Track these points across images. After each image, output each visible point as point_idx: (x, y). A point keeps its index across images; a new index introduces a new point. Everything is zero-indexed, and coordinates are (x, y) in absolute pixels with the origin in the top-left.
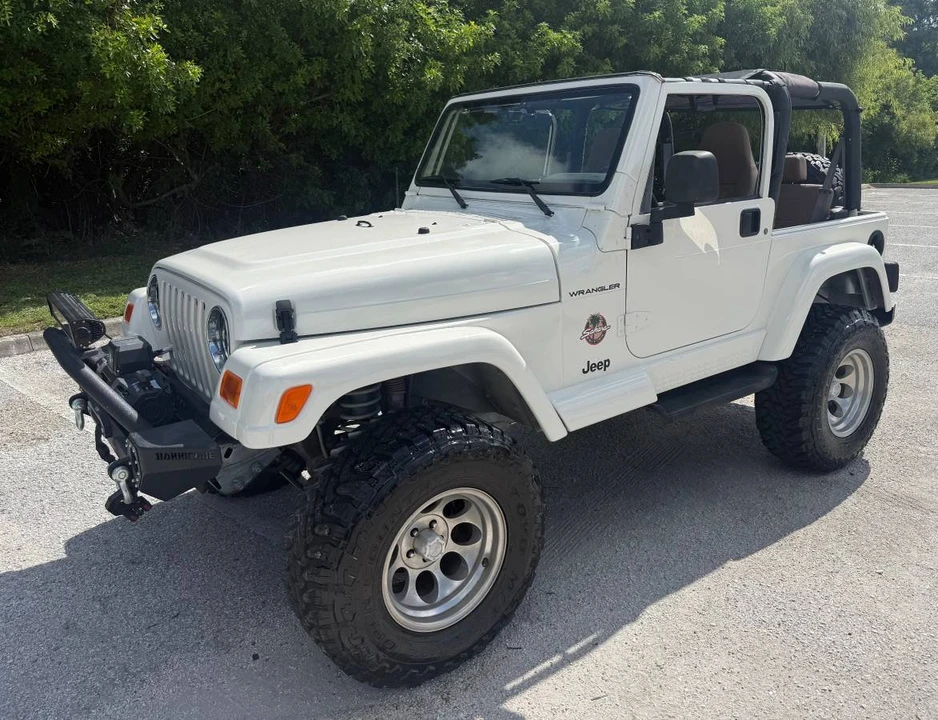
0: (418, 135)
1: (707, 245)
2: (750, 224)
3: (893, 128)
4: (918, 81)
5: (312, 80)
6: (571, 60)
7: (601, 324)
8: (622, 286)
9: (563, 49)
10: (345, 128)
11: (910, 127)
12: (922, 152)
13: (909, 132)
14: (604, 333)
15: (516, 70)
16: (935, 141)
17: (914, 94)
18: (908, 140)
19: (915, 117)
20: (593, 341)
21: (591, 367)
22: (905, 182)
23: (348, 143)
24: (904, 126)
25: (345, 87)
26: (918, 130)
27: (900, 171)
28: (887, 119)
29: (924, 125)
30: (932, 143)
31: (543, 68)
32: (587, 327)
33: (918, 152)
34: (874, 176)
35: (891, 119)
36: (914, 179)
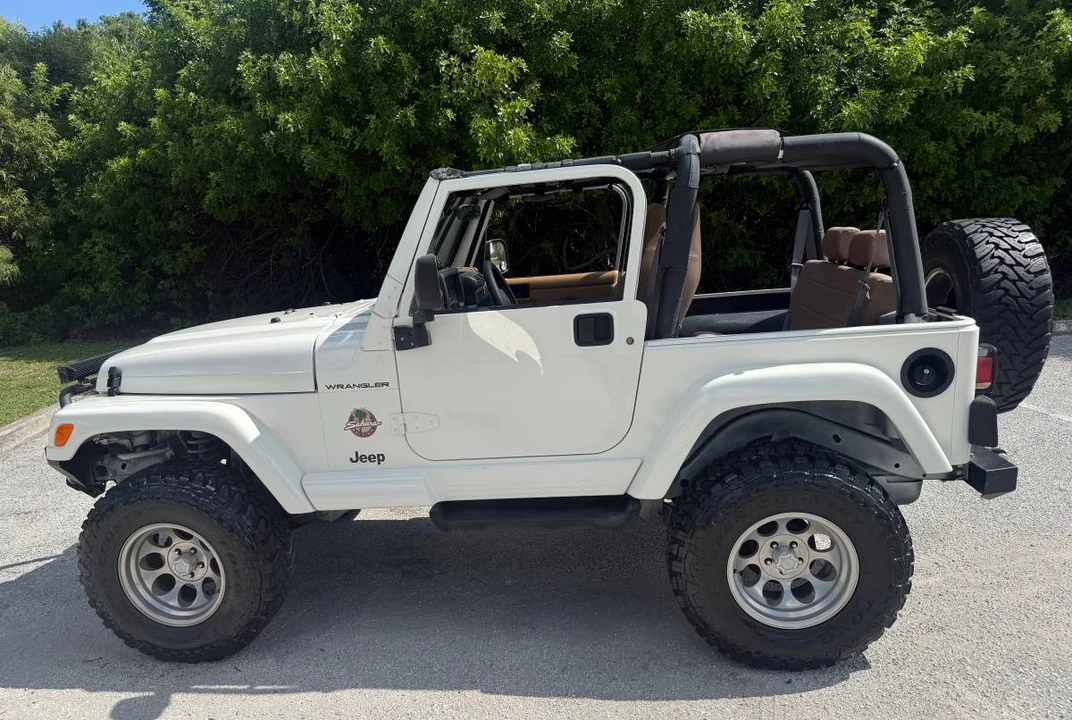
1: (517, 352)
2: (593, 331)
7: (368, 419)
8: (393, 384)
14: (374, 428)
20: (360, 433)
21: (359, 458)
32: (351, 419)
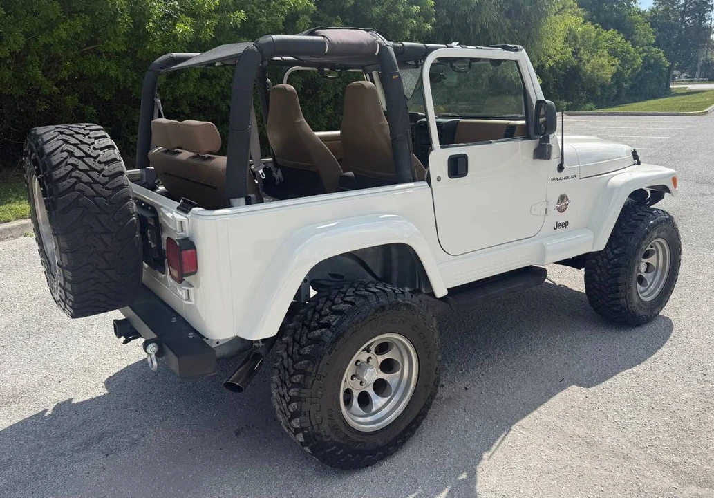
0: (181, 78)
3: (581, 69)
4: (599, 34)
5: (77, 34)
6: (306, 17)
9: (299, 8)
10: (112, 74)
11: (593, 68)
12: (603, 86)
13: (592, 72)
15: (262, 25)
16: (612, 78)
17: (596, 44)
18: (591, 79)
19: (596, 61)
22: (591, 109)
23: (119, 86)
24: (588, 67)
25: (109, 38)
26: (599, 70)
27: (588, 101)
28: (575, 62)
29: (603, 66)
30: (610, 80)
31: (284, 24)
33: (600, 86)
34: (567, 106)
35: (579, 62)
36: (598, 108)
